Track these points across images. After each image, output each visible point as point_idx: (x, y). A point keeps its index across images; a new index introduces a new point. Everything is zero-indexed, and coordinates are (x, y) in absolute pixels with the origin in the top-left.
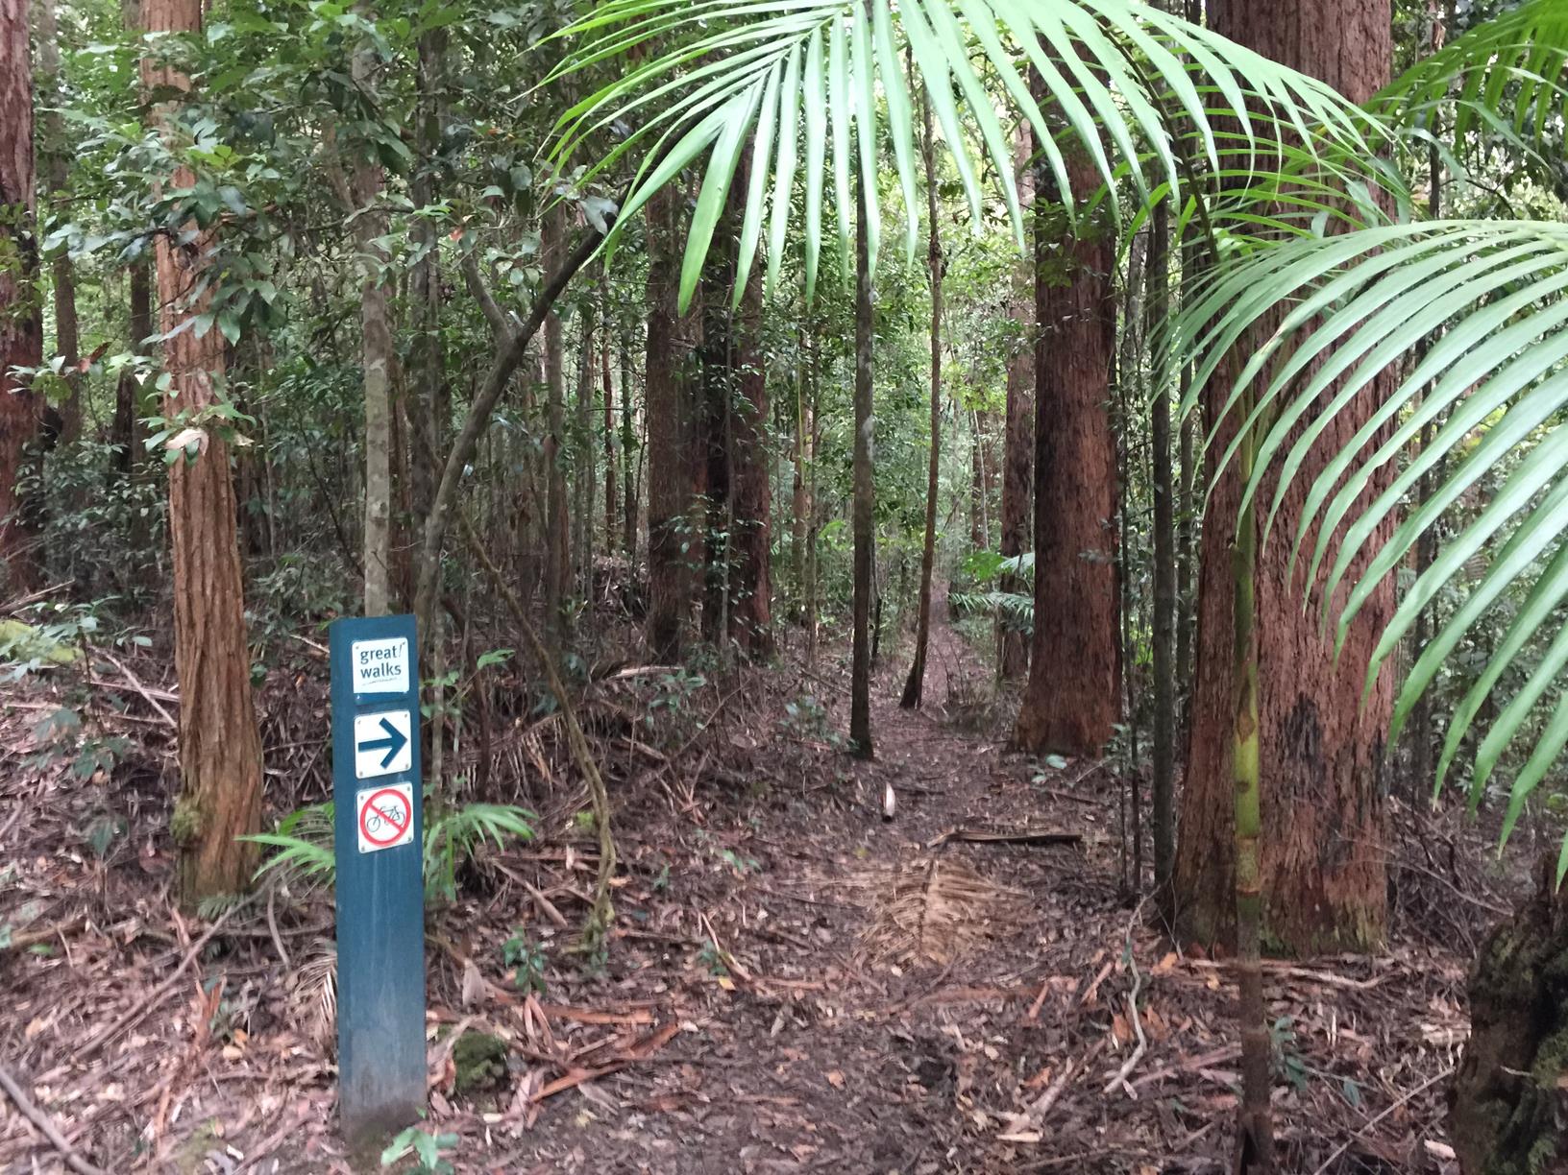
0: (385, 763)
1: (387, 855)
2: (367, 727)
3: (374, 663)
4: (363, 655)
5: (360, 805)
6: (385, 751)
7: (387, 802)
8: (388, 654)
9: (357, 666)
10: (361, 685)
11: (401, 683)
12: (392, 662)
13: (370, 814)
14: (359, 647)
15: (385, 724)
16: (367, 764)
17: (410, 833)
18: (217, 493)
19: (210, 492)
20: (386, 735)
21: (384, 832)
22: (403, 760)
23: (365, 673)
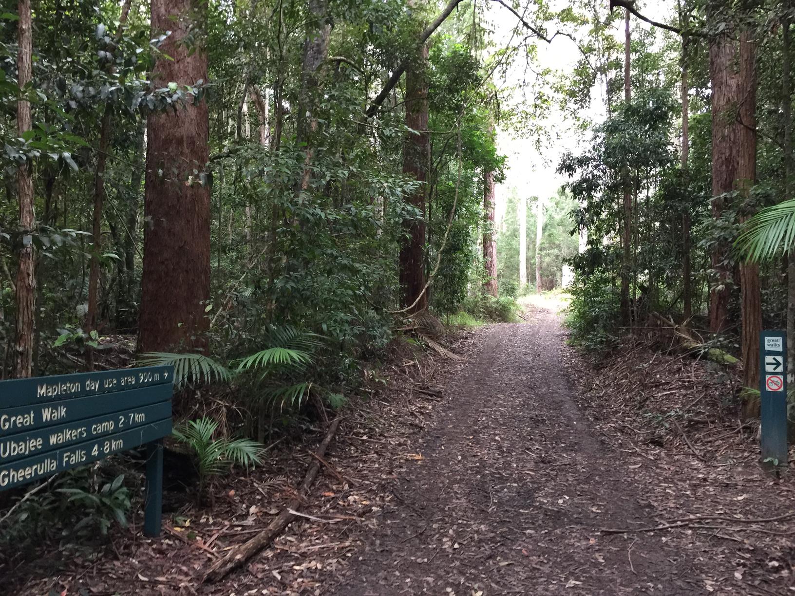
0: (775, 369)
1: (775, 393)
2: (769, 359)
3: (771, 343)
4: (768, 341)
5: (767, 379)
6: (775, 366)
7: (775, 379)
8: (776, 341)
9: (766, 343)
10: (767, 348)
11: (780, 349)
12: (777, 343)
13: (770, 381)
14: (767, 339)
15: (774, 359)
16: (769, 369)
17: (782, 389)
18: (755, 302)
19: (752, 302)
20: (775, 362)
21: (775, 387)
22: (780, 369)
23: (769, 345)
